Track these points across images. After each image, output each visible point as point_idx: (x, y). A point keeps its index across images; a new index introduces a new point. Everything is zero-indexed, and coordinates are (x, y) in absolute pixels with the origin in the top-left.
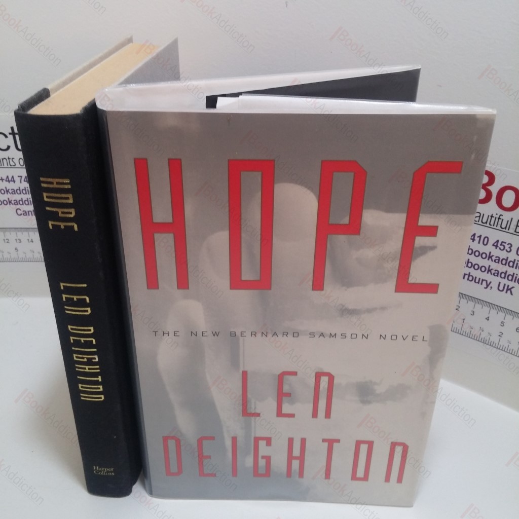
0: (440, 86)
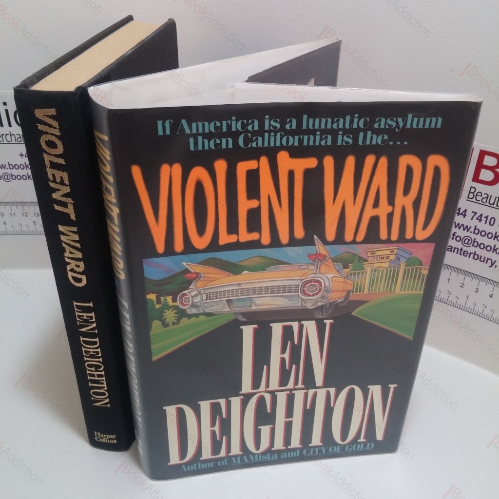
0: (453, 71)
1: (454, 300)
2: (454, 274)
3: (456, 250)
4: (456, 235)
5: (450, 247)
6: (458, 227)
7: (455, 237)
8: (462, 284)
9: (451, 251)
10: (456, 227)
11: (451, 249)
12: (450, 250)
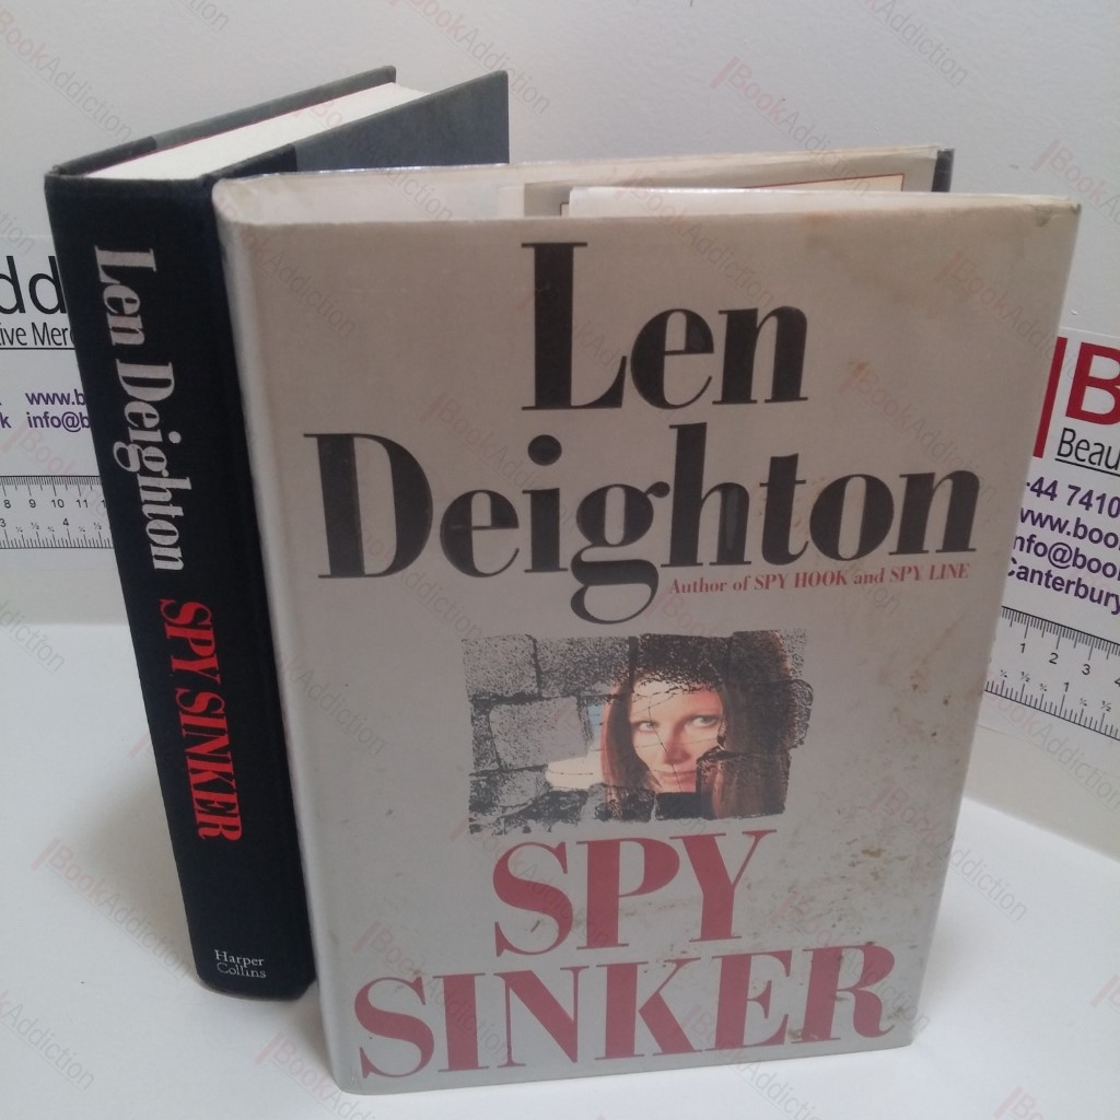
1: (1037, 694)
2: (1034, 632)
3: (1037, 576)
4: (1036, 540)
5: (1023, 570)
6: (1038, 523)
7: (1033, 545)
9: (1025, 579)
10: (1034, 523)
11: (1026, 573)
12: (1022, 576)
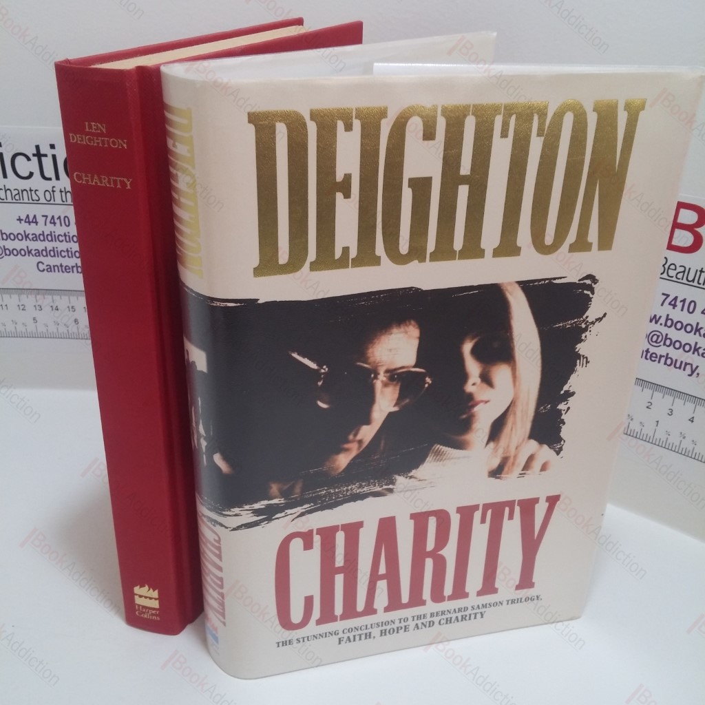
8: (650, 404)
